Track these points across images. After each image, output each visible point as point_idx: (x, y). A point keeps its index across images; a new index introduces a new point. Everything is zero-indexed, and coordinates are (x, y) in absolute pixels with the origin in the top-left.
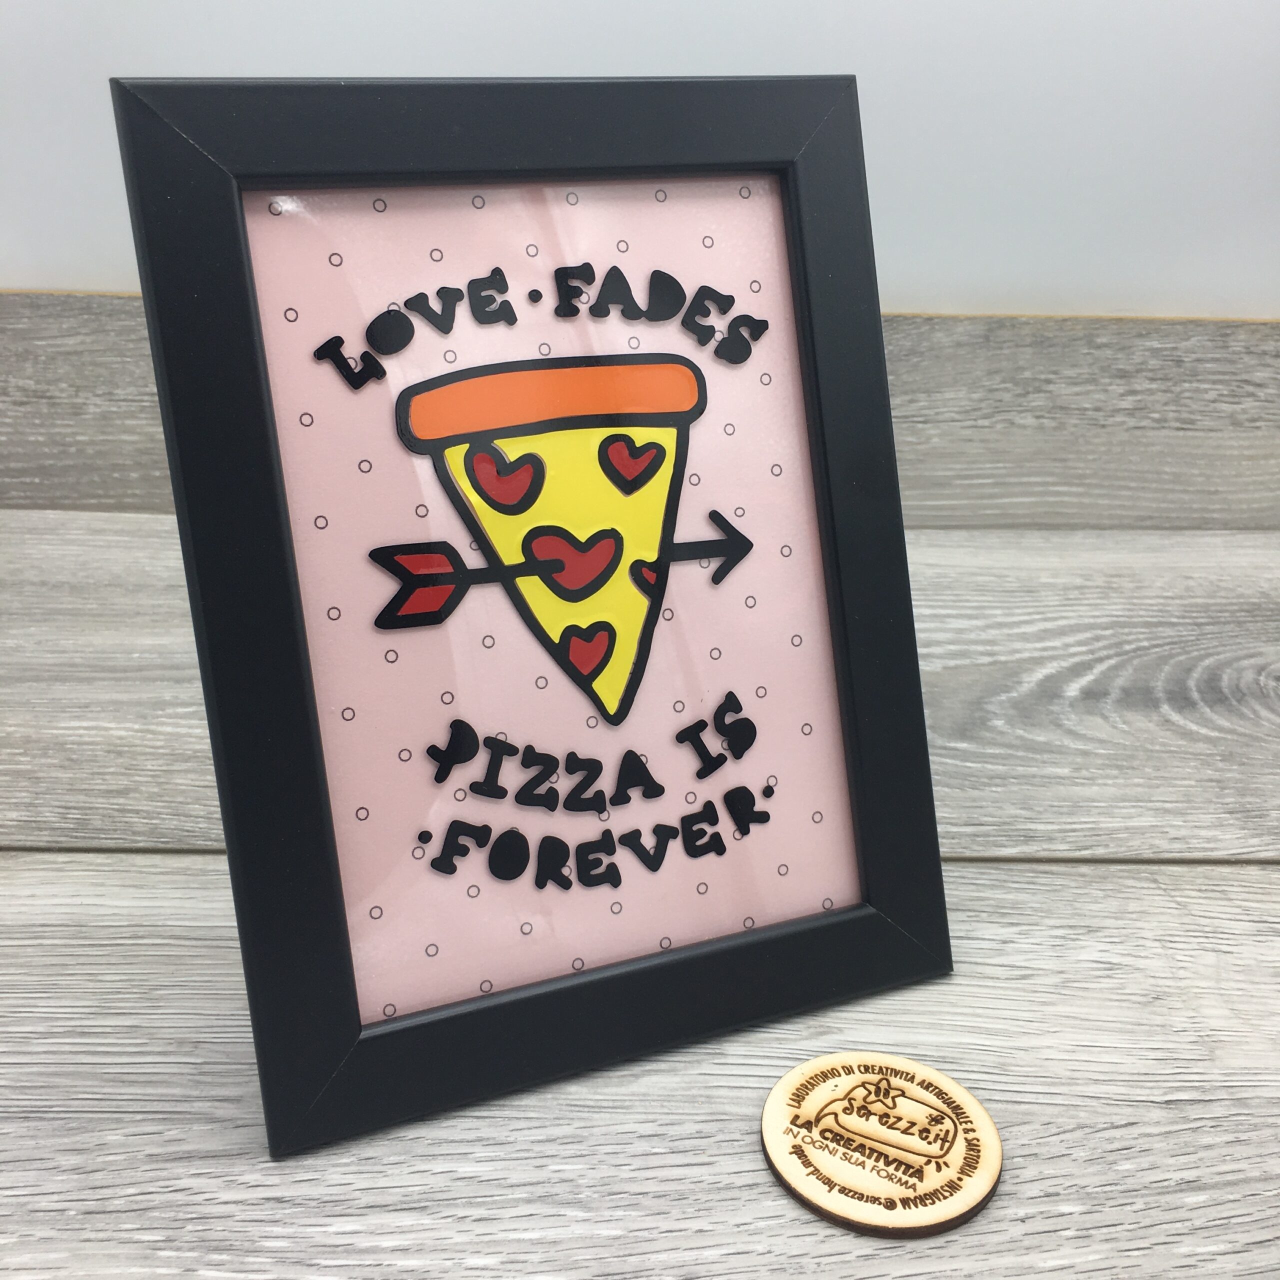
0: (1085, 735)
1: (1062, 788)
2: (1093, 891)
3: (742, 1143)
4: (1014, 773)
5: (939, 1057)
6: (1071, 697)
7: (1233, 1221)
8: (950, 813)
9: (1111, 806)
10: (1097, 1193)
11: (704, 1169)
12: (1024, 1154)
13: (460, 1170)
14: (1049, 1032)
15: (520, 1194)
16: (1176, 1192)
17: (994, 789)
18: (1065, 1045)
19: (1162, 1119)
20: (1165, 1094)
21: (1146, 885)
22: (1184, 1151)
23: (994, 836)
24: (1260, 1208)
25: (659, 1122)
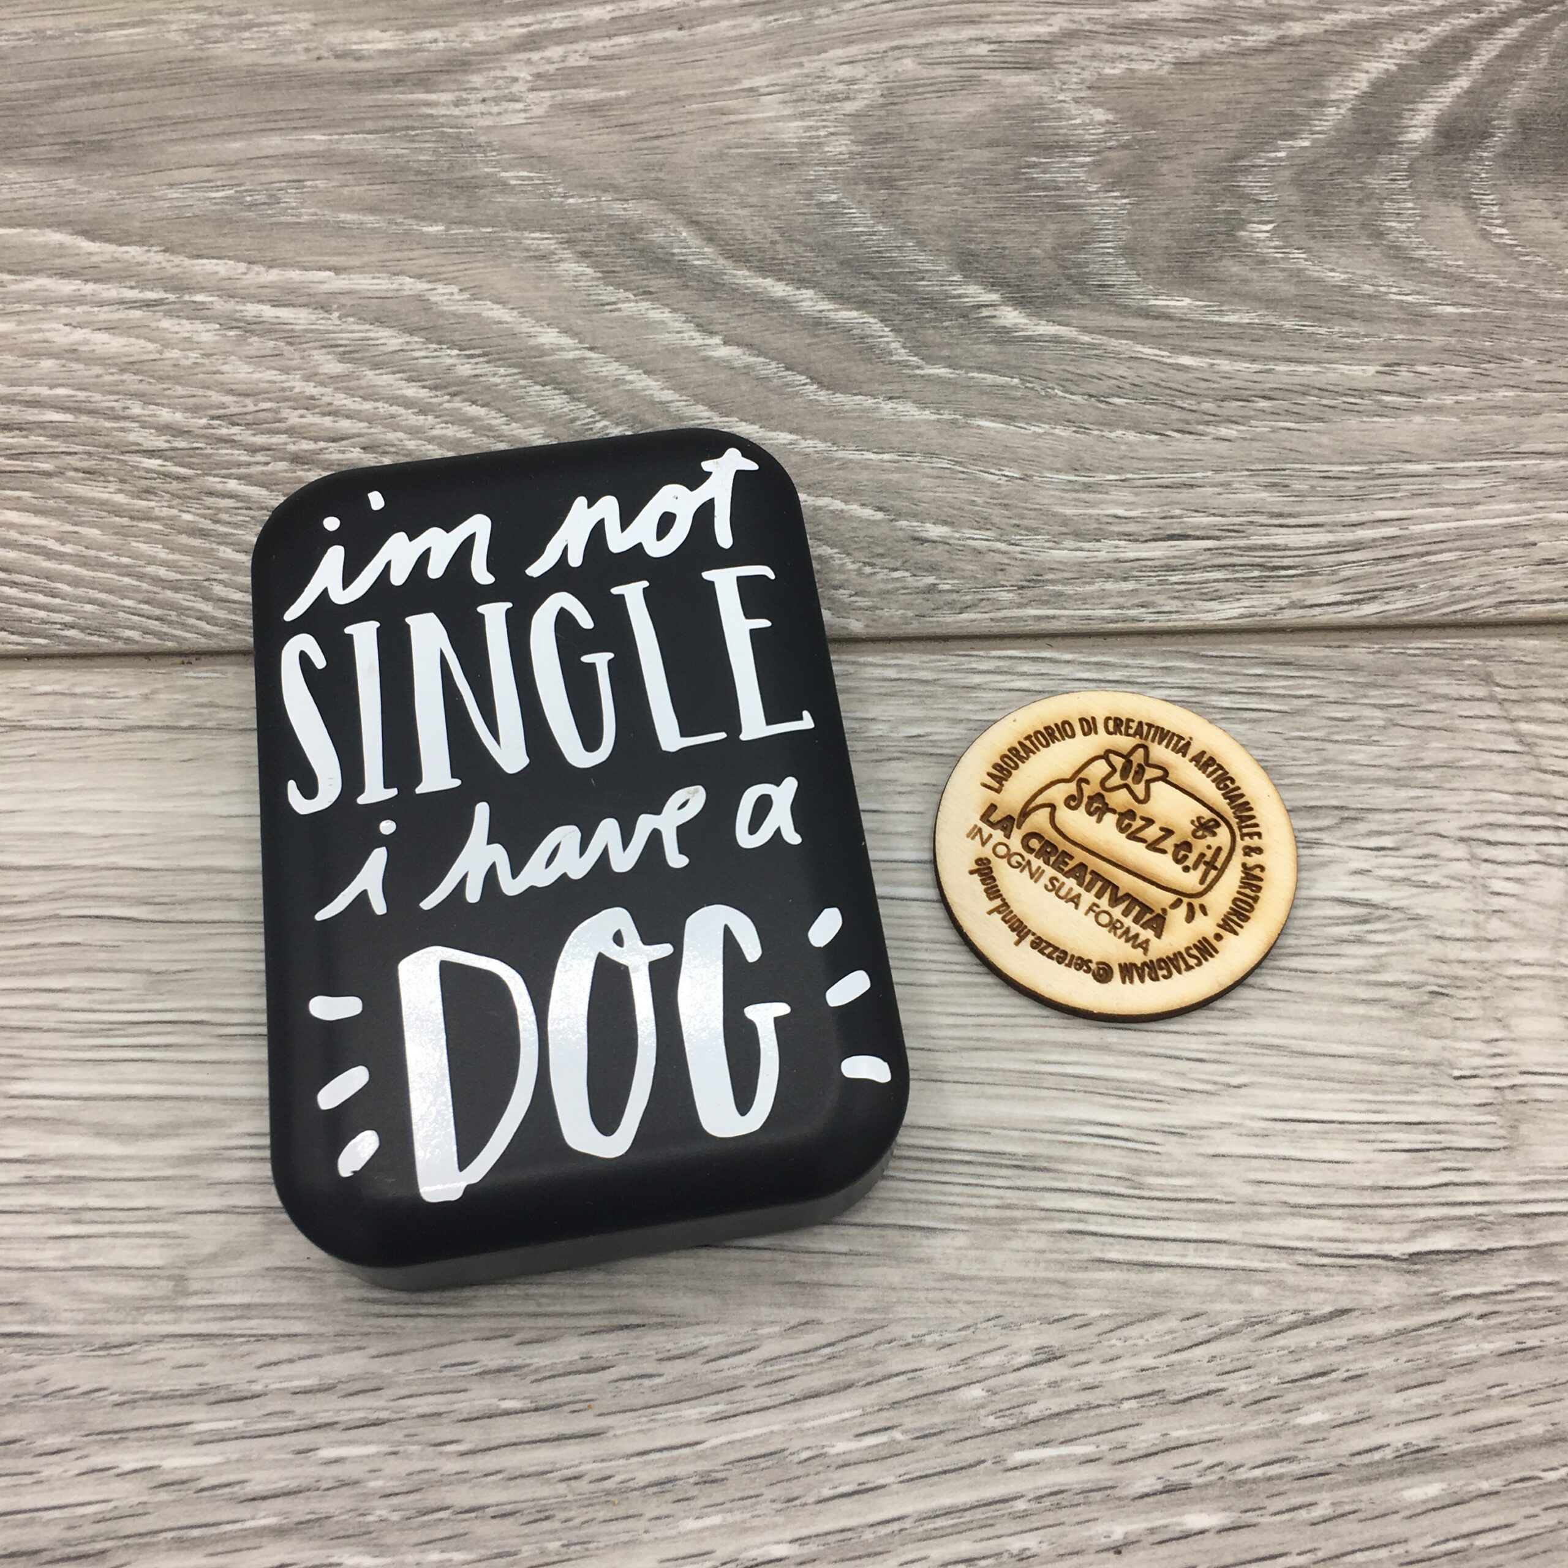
0: (1422, 261)
1: (1353, 422)
2: (1368, 712)
3: (657, 1381)
4: (1270, 381)
5: (1026, 1157)
6: (1413, 146)
7: (1481, 1541)
8: (1132, 505)
9: (1440, 473)
10: (1255, 1481)
11: (588, 1449)
12: (1139, 1392)
13: (167, 1464)
14: (1229, 1086)
15: (265, 1517)
16: (1391, 1475)
17: (1223, 431)
18: (1253, 1118)
19: (1397, 1300)
20: (1412, 1236)
21: (1467, 692)
22: (1419, 1377)
23: (1205, 569)
24: (1530, 1511)
25: (518, 1337)
